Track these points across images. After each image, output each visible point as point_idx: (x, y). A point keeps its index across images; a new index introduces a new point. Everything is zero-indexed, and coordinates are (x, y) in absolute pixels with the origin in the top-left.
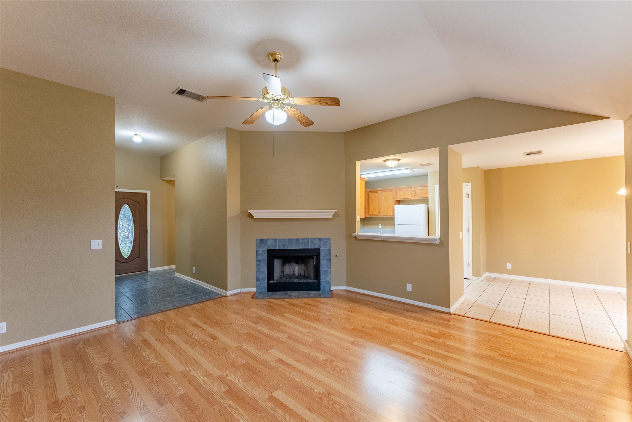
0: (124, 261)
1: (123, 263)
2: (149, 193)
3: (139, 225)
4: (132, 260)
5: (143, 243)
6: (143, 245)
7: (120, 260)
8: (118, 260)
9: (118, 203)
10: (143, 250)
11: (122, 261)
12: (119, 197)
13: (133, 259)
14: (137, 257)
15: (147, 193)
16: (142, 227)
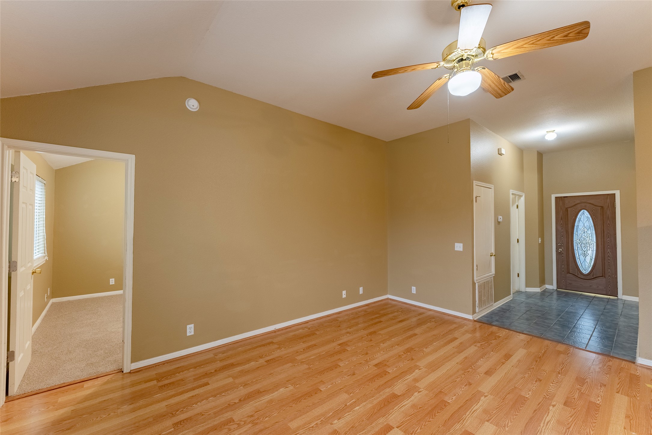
0: (582, 277)
1: (580, 278)
2: (618, 193)
3: (604, 236)
4: (593, 278)
5: (609, 259)
6: (609, 261)
7: (576, 275)
8: (575, 274)
9: (574, 209)
10: (609, 268)
11: (579, 277)
12: (575, 202)
13: (595, 277)
14: (601, 275)
15: (615, 194)
16: (608, 238)
